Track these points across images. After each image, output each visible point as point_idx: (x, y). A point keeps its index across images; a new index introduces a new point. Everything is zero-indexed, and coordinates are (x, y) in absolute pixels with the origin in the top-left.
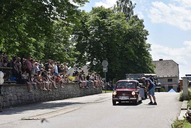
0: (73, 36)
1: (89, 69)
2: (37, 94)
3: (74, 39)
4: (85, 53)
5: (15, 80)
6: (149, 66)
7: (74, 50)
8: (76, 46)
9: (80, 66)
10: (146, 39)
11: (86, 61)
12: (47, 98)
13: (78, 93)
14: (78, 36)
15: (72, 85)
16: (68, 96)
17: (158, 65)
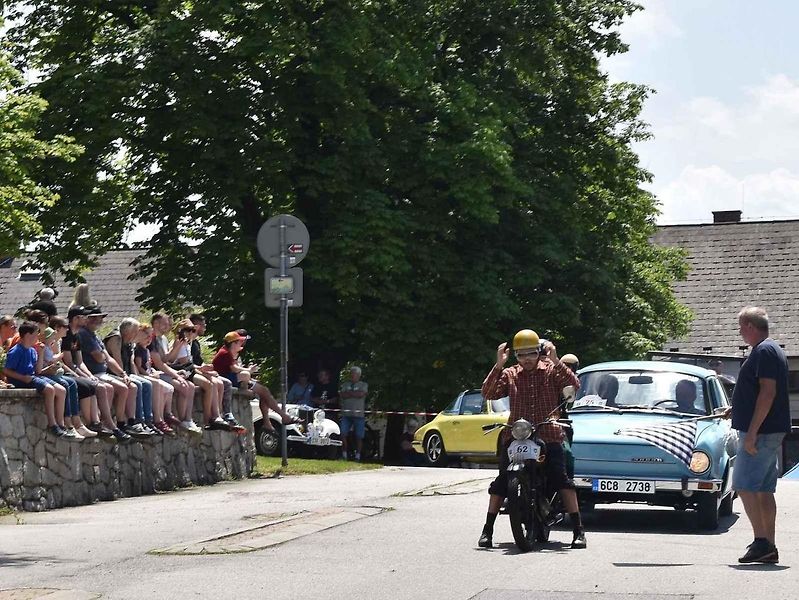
0: (19, 15)
1: (144, 282)
3: (33, 34)
4: (115, 150)
6: (636, 266)
7: (26, 125)
8: (43, 90)
9: (70, 253)
10: (613, 45)
11: (126, 210)
13: (64, 471)
14: (61, 14)
17: (705, 258)
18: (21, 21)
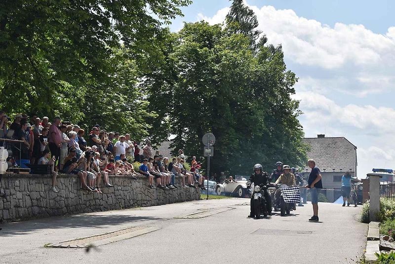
0: (143, 81)
1: (172, 149)
2: (72, 195)
3: (146, 86)
4: (166, 116)
5: (28, 165)
6: (297, 148)
7: (144, 109)
8: (148, 100)
11: (168, 132)
12: (90, 205)
13: (152, 197)
15: (141, 181)
16: (132, 203)
18: (143, 83)
